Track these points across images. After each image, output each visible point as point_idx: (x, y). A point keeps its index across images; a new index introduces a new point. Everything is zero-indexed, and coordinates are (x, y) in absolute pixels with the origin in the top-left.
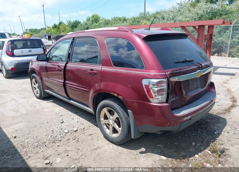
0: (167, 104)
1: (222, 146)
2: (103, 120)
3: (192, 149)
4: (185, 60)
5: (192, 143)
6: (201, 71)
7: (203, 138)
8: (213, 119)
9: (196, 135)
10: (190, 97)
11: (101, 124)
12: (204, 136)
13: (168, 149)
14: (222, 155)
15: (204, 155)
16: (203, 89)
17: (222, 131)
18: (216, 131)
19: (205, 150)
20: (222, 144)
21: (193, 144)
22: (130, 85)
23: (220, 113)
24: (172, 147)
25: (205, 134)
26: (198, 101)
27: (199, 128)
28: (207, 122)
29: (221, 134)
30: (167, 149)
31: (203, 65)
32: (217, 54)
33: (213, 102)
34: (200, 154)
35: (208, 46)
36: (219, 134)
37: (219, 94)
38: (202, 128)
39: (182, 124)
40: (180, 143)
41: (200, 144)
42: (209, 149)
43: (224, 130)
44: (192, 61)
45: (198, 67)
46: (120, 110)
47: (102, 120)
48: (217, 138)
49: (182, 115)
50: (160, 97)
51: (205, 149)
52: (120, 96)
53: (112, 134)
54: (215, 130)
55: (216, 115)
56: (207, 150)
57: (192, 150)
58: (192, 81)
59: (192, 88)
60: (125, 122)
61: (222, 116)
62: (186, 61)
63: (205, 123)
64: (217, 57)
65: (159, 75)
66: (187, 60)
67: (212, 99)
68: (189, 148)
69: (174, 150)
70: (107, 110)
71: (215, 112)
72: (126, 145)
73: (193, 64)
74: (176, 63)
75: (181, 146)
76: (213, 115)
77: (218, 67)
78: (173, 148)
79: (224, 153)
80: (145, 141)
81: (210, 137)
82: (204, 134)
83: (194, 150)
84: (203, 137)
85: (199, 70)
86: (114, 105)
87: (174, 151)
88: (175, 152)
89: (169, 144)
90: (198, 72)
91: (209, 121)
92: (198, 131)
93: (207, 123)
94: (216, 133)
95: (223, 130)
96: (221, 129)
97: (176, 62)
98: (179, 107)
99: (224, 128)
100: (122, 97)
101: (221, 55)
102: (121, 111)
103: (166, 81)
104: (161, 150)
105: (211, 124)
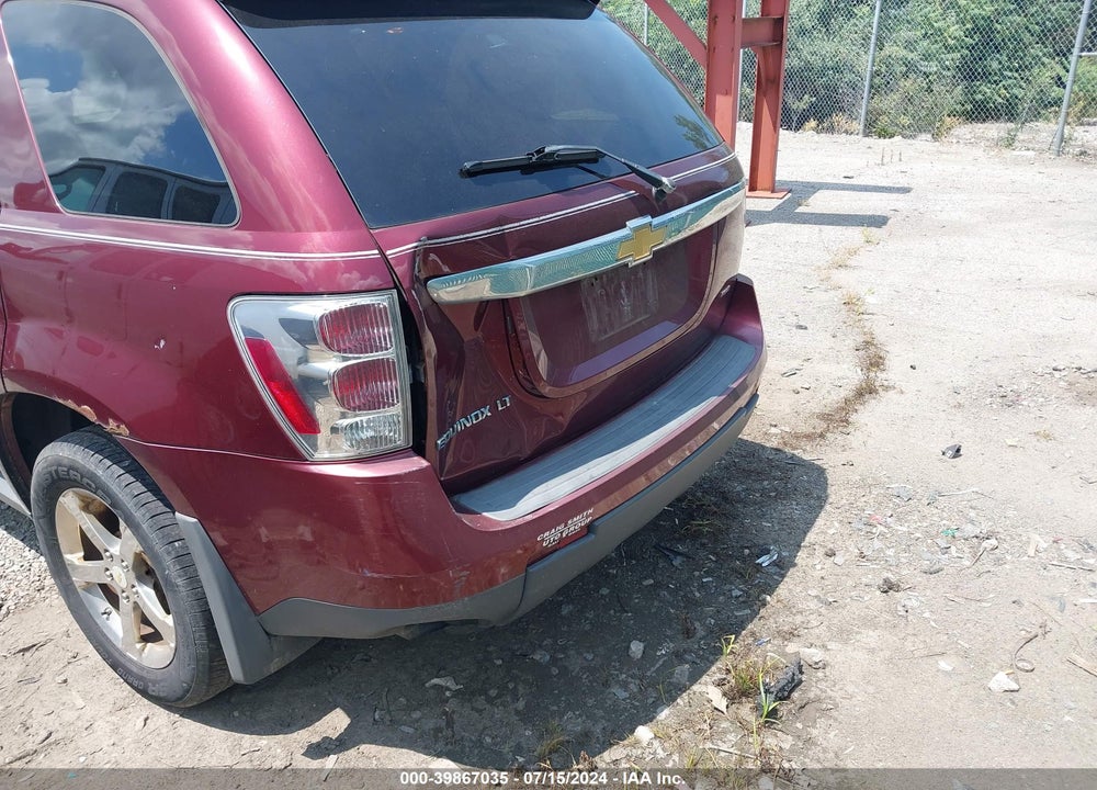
0: (417, 463)
1: (791, 648)
2: (77, 563)
3: (625, 686)
4: (538, 152)
5: (629, 647)
6: (656, 221)
7: (696, 603)
8: (758, 473)
9: (658, 585)
10: (588, 391)
11: (72, 583)
12: (702, 586)
13: (490, 701)
14: (784, 709)
15: (688, 722)
16: (684, 328)
17: (799, 546)
18: (767, 552)
19: (695, 688)
20: (792, 635)
21: (637, 648)
22: (162, 343)
23: (797, 436)
24: (511, 686)
25: (708, 574)
26: (653, 402)
27: (679, 540)
28: (725, 497)
29: (795, 565)
30: (481, 702)
31: (665, 180)
32: (813, 123)
33: (742, 402)
34: (664, 714)
35: (767, 80)
36: (783, 566)
37: (806, 328)
38: (697, 535)
39: (531, 570)
40: (564, 649)
41: (672, 645)
42: (718, 676)
43: (811, 537)
44: (595, 157)
45: (632, 199)
46: (143, 510)
47: (72, 565)
48: (768, 598)
49: (530, 518)
50: (363, 418)
51: (695, 677)
52: (111, 421)
53: (139, 646)
54: (761, 542)
55: (779, 450)
56: (706, 684)
57: (622, 694)
58: (602, 287)
59: (606, 332)
60: (180, 582)
61: (807, 453)
62: (542, 164)
63: (715, 504)
64: (816, 137)
65: (351, 265)
66: (552, 154)
67: (734, 386)
68: (606, 684)
69: (521, 705)
70: (78, 502)
71: (773, 430)
72: (233, 700)
73: (603, 178)
74: (470, 174)
75: (564, 671)
76: (763, 447)
77: (814, 188)
78: (520, 688)
79: (795, 695)
80: (358, 657)
81: (736, 593)
82: (701, 577)
83: (635, 690)
84: (697, 594)
85: (642, 214)
86: (100, 473)
87: (517, 712)
88: (526, 717)
89: (499, 662)
90: (636, 229)
91: (739, 488)
92: (672, 556)
93: (726, 499)
94: (765, 561)
95: (804, 539)
96: (795, 535)
97: (468, 165)
98: (523, 456)
99: (810, 524)
100: (124, 430)
101: (831, 130)
102: (148, 516)
103: (392, 305)
104: (445, 713)
105: (745, 504)
